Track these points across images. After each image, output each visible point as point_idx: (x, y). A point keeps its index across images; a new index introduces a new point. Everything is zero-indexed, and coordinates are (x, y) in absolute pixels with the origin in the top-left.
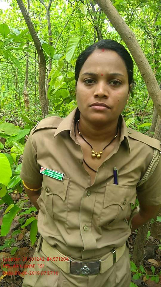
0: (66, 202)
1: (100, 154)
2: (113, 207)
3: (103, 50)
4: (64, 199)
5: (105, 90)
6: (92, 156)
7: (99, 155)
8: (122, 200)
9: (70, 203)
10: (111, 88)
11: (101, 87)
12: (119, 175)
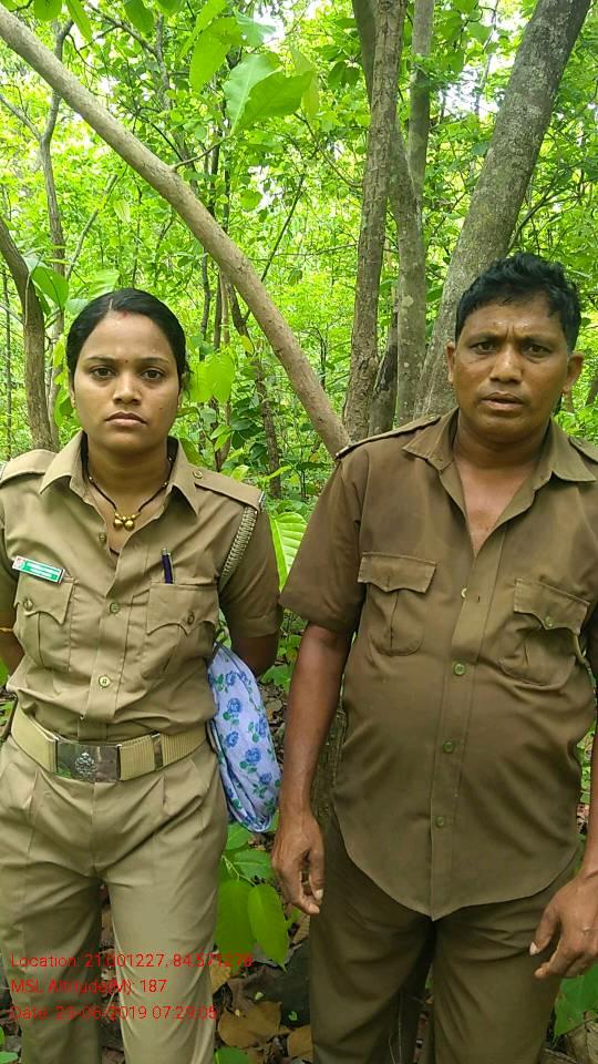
0: (67, 626)
1: (132, 520)
2: (167, 629)
3: (125, 315)
4: (61, 621)
5: (134, 389)
6: (115, 525)
7: (129, 523)
8: (185, 615)
9: (76, 631)
10: (147, 386)
11: (125, 384)
12: (173, 563)
